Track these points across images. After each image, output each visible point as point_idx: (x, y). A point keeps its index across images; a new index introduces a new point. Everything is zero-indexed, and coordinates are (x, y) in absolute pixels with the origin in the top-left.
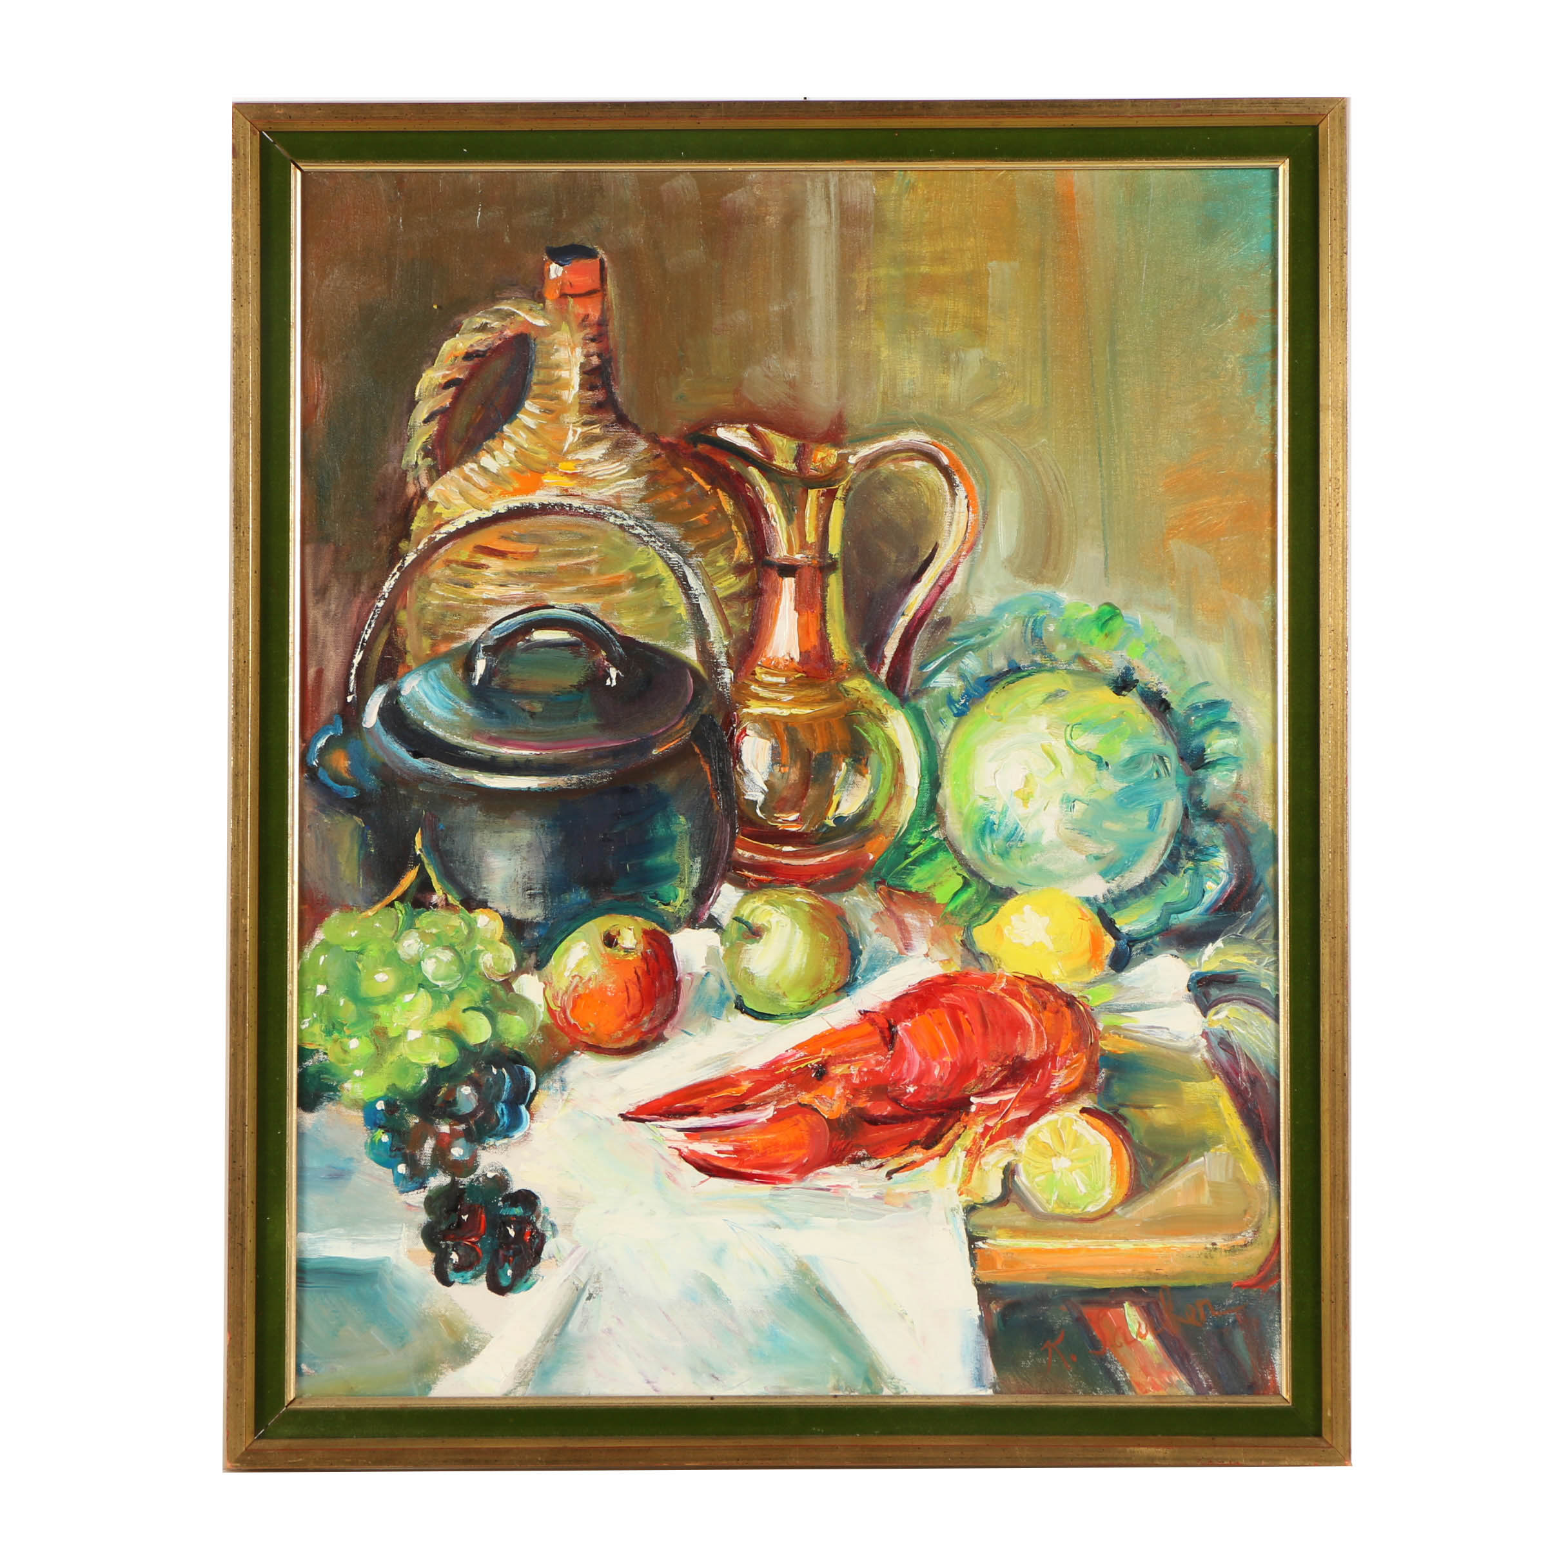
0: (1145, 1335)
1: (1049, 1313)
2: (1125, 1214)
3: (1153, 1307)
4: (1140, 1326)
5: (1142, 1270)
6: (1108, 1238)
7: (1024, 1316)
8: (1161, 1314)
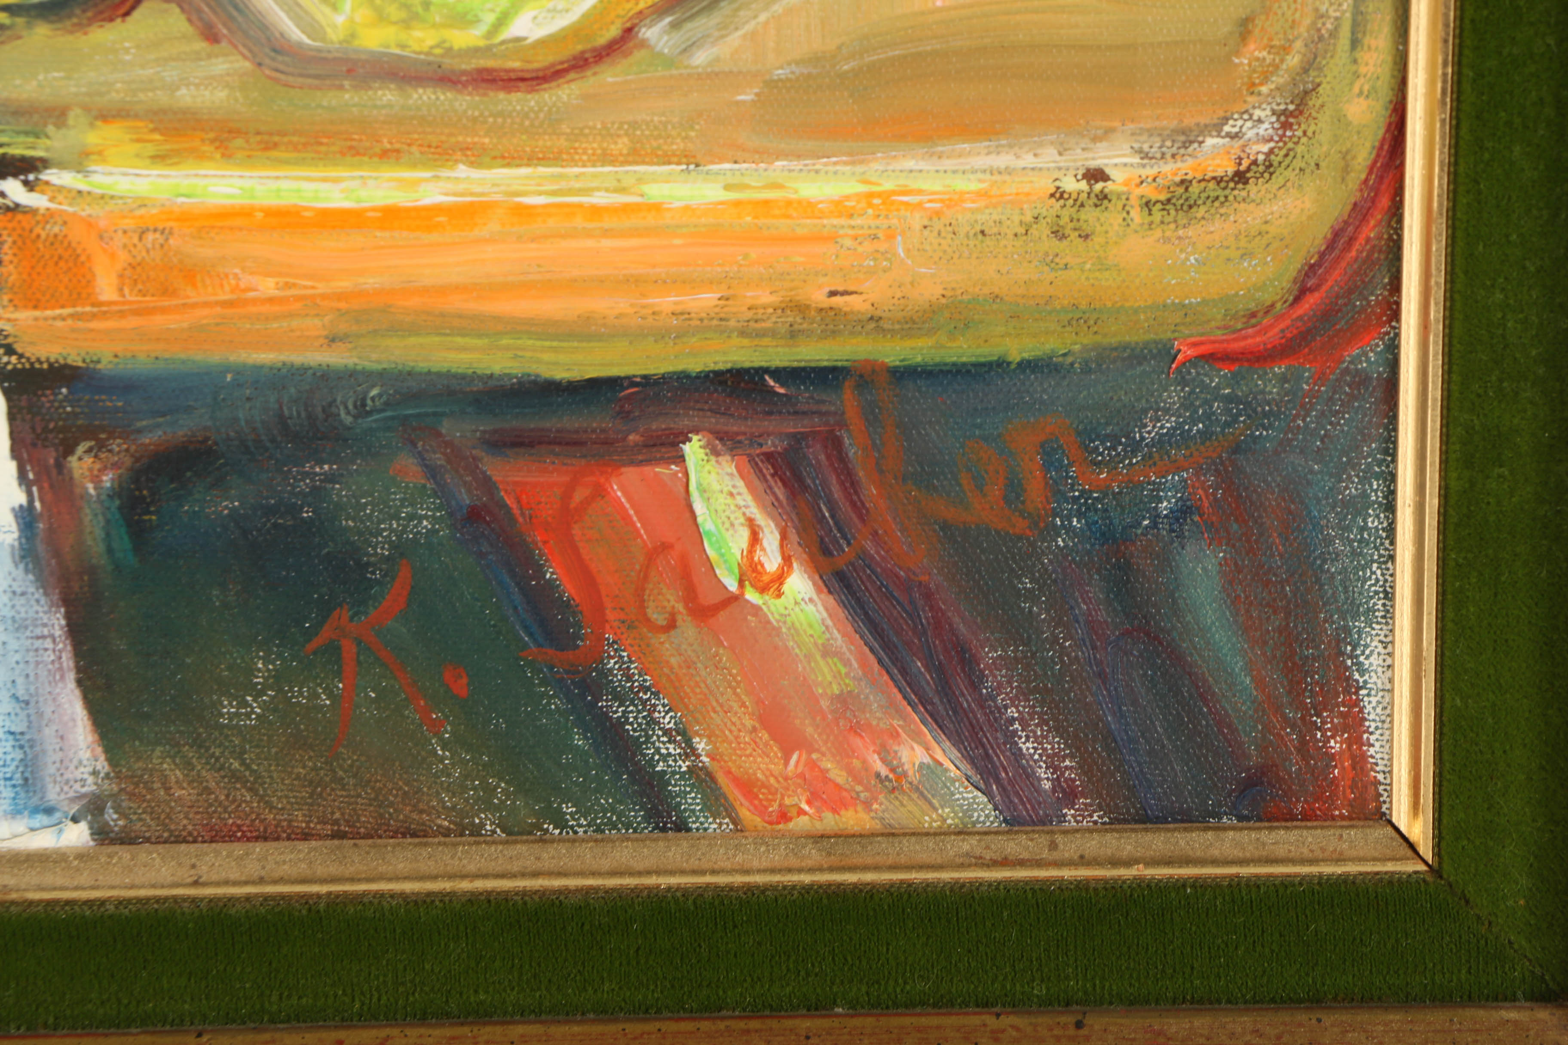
0: (780, 578)
1: (339, 492)
2: (687, 50)
3: (816, 454)
4: (755, 538)
5: (766, 298)
6: (606, 158)
7: (227, 505)
8: (850, 483)
